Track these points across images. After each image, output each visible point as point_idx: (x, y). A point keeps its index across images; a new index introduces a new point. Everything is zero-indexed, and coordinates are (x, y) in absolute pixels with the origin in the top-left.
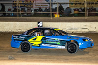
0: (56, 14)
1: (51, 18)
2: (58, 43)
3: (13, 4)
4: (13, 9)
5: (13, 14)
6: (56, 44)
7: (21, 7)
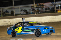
0: (59, 10)
1: (56, 13)
2: (30, 31)
3: (32, 6)
4: (32, 10)
5: (32, 13)
6: (29, 32)
7: (37, 8)
